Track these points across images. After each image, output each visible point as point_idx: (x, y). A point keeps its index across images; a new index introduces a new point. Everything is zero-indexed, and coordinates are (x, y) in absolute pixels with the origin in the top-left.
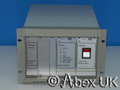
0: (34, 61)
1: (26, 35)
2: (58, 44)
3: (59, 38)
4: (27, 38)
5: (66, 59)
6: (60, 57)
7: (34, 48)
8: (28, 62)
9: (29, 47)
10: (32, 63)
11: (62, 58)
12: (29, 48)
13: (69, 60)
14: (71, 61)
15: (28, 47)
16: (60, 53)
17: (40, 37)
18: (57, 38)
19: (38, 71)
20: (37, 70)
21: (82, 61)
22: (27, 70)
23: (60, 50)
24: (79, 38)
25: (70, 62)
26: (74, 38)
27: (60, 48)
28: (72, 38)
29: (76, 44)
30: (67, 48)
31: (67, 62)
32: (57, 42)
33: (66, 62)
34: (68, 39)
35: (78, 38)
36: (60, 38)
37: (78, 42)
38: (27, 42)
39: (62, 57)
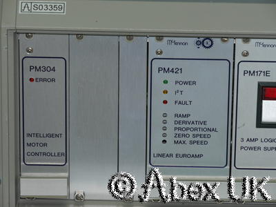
0: (51, 136)
1: (18, 27)
2: (156, 65)
3: (160, 38)
4: (22, 37)
5: (187, 129)
6: (165, 122)
7: (53, 80)
8: (28, 140)
9: (34, 74)
10: (45, 145)
11: (171, 125)
12: (31, 80)
13: (202, 133)
14: (209, 136)
15: (28, 74)
16: (165, 102)
17: (80, 36)
18: (152, 40)
19: (68, 178)
20: (66, 175)
21: (255, 140)
22: (23, 174)
23: (165, 92)
24: (246, 39)
25: (206, 143)
26: (224, 38)
27: (166, 82)
28: (217, 41)
29: (233, 67)
30: (194, 83)
31: (192, 143)
32: (152, 55)
33: (188, 140)
34: (198, 43)
35: (239, 42)
36: (166, 39)
37: (239, 58)
38: (23, 54)
39: (171, 120)
